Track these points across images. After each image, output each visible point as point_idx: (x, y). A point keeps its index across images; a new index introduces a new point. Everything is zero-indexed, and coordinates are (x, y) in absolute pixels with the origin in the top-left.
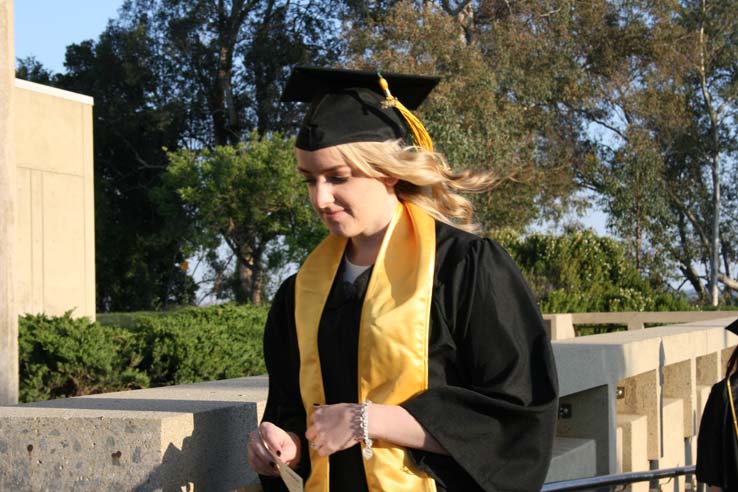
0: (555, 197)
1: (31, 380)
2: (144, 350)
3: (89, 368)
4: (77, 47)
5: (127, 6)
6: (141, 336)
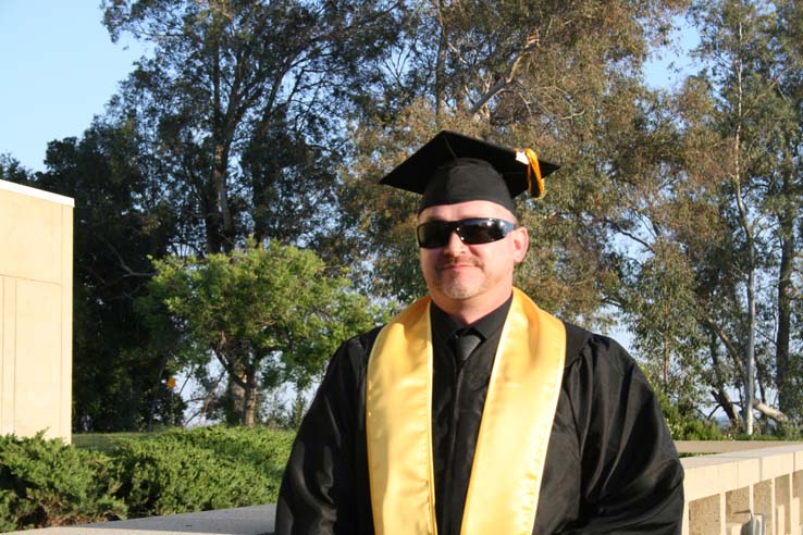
0: (578, 313)
2: (122, 475)
3: (62, 495)
4: (60, 143)
5: (114, 102)
6: (120, 460)
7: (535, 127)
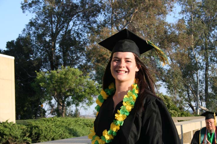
2: (30, 131)
3: (13, 137)
4: (10, 42)
5: (24, 30)
6: (29, 127)
7: (138, 34)
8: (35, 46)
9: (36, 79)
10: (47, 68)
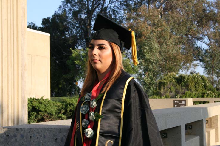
0: (187, 63)
1: (31, 117)
2: (65, 108)
3: (48, 114)
4: (45, 19)
5: (60, 7)
6: (64, 104)
7: (175, 12)
8: (71, 23)
9: (71, 56)
10: (83, 45)
